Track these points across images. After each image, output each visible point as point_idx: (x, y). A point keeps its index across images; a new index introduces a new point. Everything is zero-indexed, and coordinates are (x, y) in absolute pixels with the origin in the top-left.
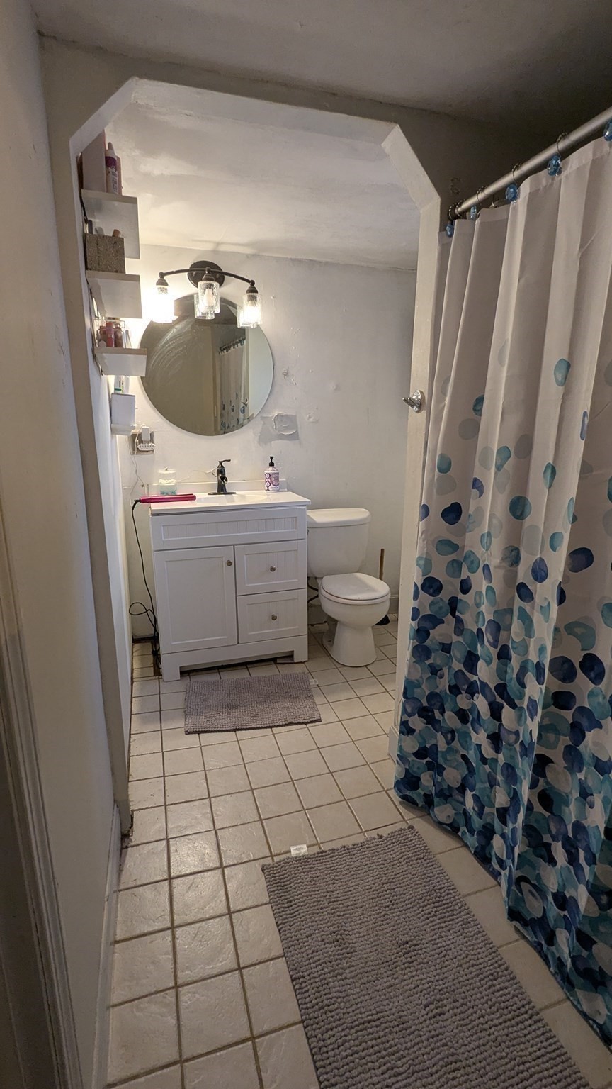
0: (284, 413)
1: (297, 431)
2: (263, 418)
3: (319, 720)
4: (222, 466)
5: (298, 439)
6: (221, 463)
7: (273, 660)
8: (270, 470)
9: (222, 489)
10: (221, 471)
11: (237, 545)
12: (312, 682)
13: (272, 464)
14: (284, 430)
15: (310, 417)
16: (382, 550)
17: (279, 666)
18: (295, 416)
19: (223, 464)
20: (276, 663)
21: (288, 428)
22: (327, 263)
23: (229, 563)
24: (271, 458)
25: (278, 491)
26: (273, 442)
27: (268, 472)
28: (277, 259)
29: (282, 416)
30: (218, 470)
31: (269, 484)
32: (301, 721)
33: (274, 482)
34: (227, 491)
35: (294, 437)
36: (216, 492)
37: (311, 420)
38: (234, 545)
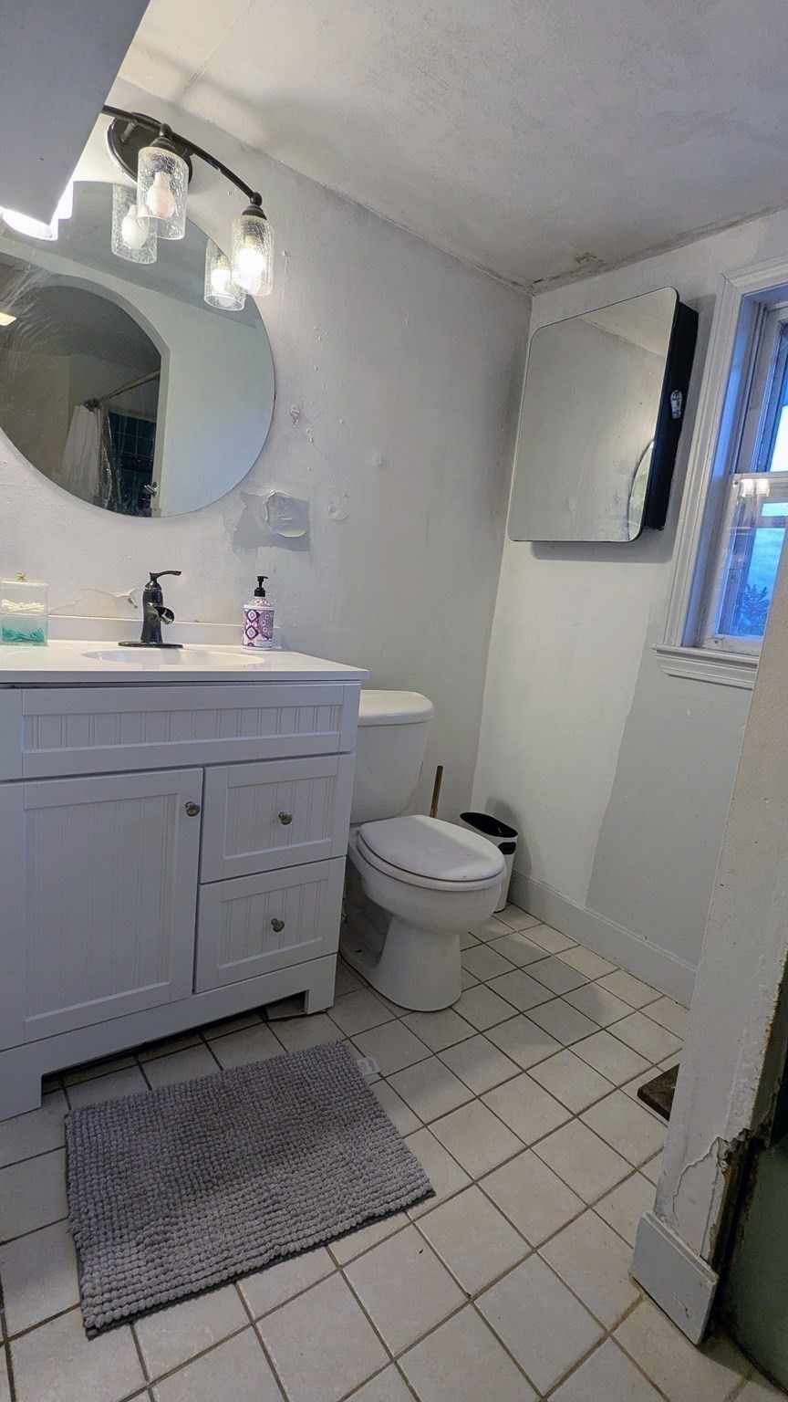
0: (287, 495)
1: (306, 536)
2: (245, 497)
3: (430, 1193)
4: (156, 585)
5: (308, 550)
6: (154, 577)
7: (261, 1015)
8: (257, 604)
9: (151, 636)
10: (153, 595)
11: (209, 765)
12: (368, 1068)
13: (260, 592)
14: (284, 528)
15: (332, 511)
16: (440, 768)
17: (277, 1028)
18: (306, 503)
19: (158, 580)
20: (266, 1021)
21: (291, 525)
22: (385, 222)
23: (193, 810)
24: (261, 579)
25: (271, 649)
26: (260, 548)
27: (255, 607)
28: (301, 178)
29: (283, 499)
30: (146, 593)
31: (251, 632)
32: (392, 1206)
33: (262, 629)
34: (165, 641)
35: (301, 544)
36: (139, 640)
37: (334, 515)
38: (204, 766)
